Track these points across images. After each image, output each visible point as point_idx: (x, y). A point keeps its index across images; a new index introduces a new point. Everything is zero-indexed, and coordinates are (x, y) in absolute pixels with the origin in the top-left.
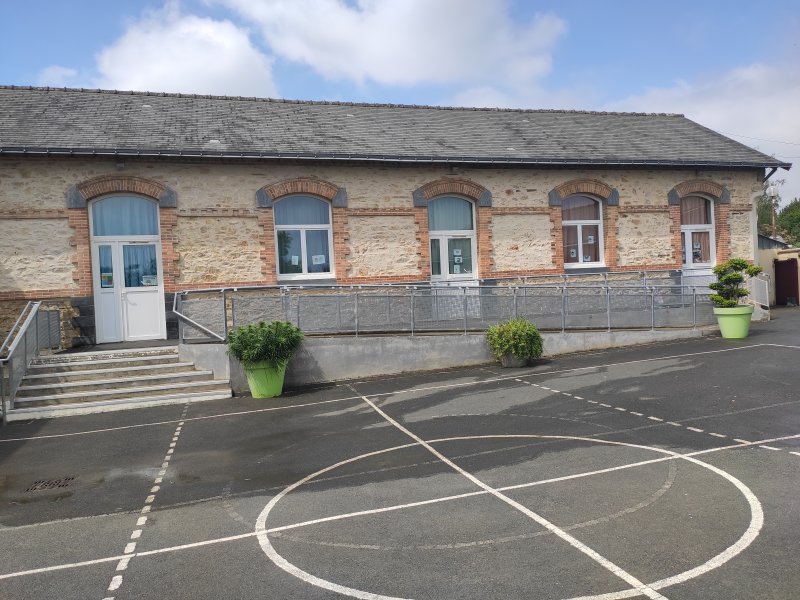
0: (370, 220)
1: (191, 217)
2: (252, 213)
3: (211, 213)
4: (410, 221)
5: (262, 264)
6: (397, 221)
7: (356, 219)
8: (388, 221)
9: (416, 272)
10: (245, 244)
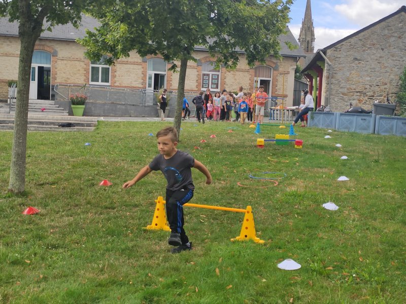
0: (125, 65)
1: (62, 60)
2: (83, 60)
3: (69, 59)
4: (140, 67)
5: (85, 77)
6: (136, 67)
7: (120, 65)
8: (132, 66)
9: (141, 86)
10: (79, 70)
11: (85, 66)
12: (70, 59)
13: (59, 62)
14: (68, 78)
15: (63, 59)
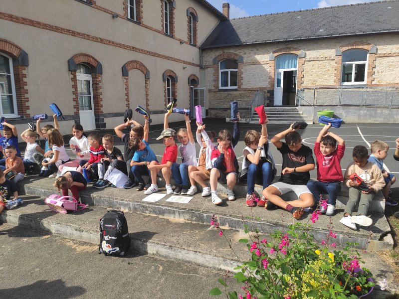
0: (387, 59)
1: (309, 61)
2: (333, 58)
5: (335, 78)
7: (380, 58)
8: (396, 59)
10: (329, 70)
11: (336, 65)
12: (318, 59)
13: (306, 64)
14: (315, 81)
15: (311, 60)
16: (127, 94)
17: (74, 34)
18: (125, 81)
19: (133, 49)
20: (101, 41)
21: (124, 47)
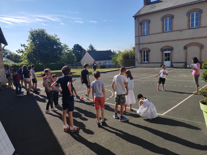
16: (186, 56)
17: (163, 42)
18: (185, 51)
19: (192, 38)
20: (174, 40)
21: (186, 39)
